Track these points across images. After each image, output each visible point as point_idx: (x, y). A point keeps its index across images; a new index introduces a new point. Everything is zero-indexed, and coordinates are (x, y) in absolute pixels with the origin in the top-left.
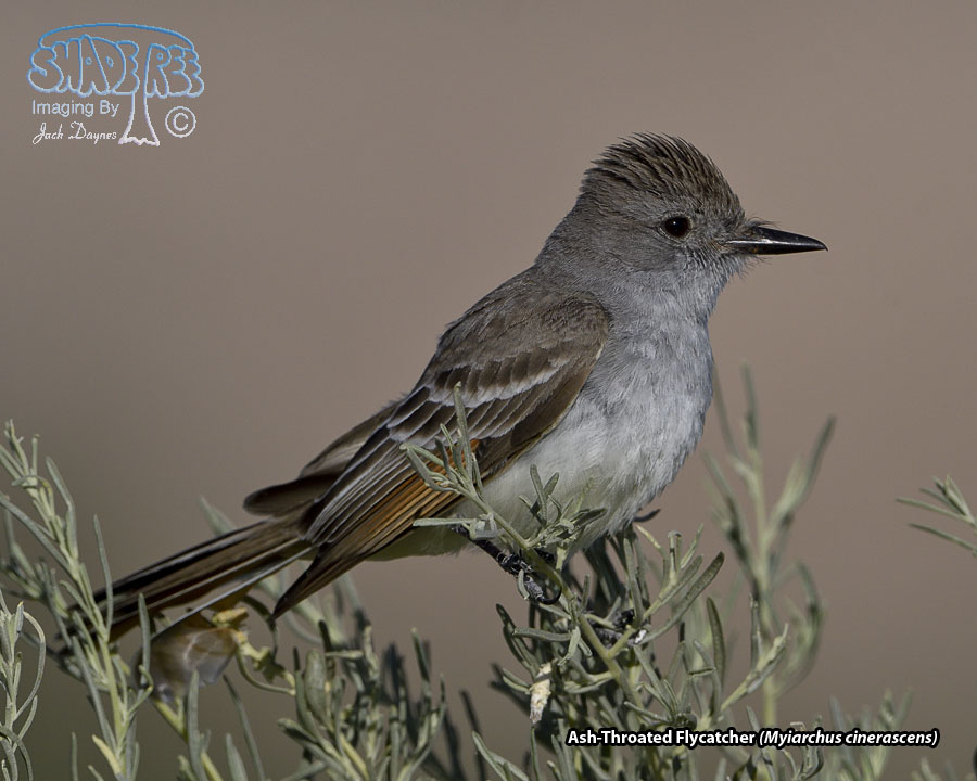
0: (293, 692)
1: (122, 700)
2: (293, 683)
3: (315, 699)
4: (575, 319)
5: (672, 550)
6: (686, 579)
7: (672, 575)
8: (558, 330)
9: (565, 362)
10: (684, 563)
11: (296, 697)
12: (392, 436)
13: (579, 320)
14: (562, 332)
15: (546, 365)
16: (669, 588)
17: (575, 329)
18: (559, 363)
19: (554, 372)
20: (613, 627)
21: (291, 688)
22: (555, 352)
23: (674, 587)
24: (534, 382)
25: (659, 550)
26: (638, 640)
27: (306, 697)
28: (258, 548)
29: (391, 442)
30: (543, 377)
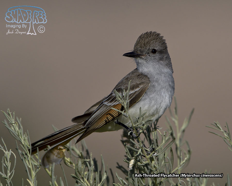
0: (74, 168)
1: (33, 171)
2: (74, 166)
3: (79, 170)
4: (145, 77)
5: (164, 136)
6: (167, 142)
7: (164, 141)
8: (141, 80)
9: (142, 86)
10: (167, 139)
11: (75, 169)
12: (104, 103)
13: (146, 77)
14: (142, 80)
15: (138, 87)
16: (163, 144)
17: (145, 79)
18: (141, 86)
19: (140, 88)
20: (150, 151)
21: (74, 167)
22: (140, 84)
23: (164, 144)
24: (135, 91)
25: (161, 135)
26: (155, 155)
27: (77, 169)
28: (73, 130)
29: (104, 104)
30: (137, 89)
